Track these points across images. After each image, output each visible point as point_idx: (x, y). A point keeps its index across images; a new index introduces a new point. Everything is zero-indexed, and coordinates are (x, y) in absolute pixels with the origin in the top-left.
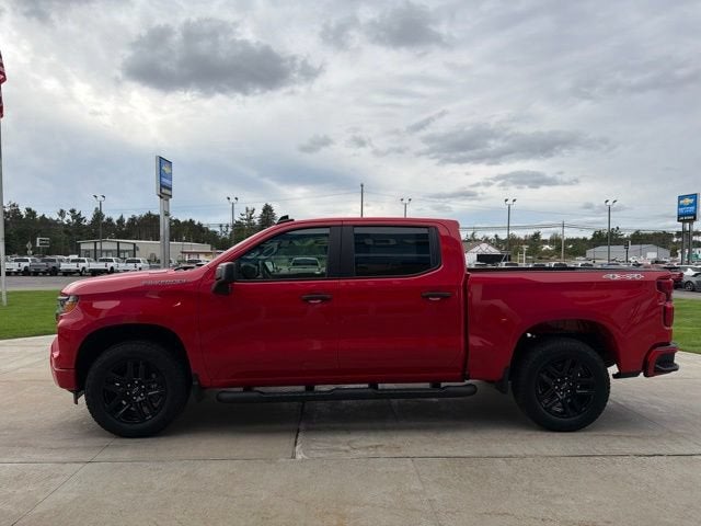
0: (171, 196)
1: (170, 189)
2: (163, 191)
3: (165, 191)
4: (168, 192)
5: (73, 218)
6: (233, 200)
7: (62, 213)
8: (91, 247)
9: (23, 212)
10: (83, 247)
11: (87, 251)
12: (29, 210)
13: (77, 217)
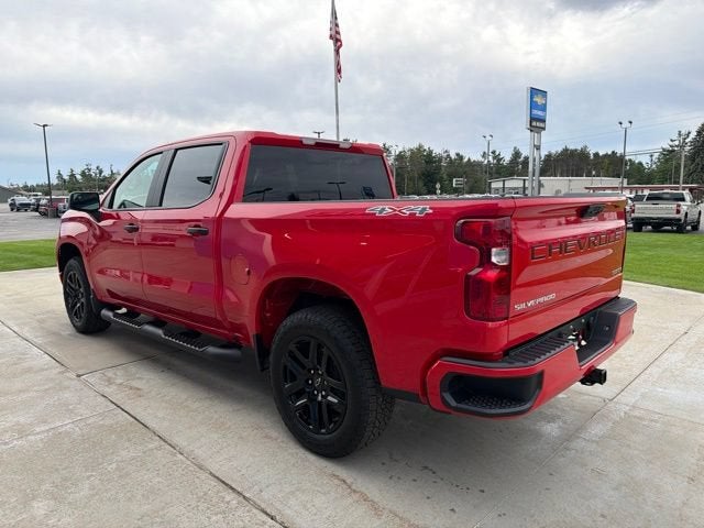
0: (544, 129)
1: (544, 121)
2: (534, 124)
3: (537, 123)
4: (542, 125)
5: (494, 158)
6: (626, 124)
7: (484, 155)
8: (500, 185)
9: (453, 156)
10: (494, 185)
11: (497, 189)
12: (458, 155)
13: (498, 158)
